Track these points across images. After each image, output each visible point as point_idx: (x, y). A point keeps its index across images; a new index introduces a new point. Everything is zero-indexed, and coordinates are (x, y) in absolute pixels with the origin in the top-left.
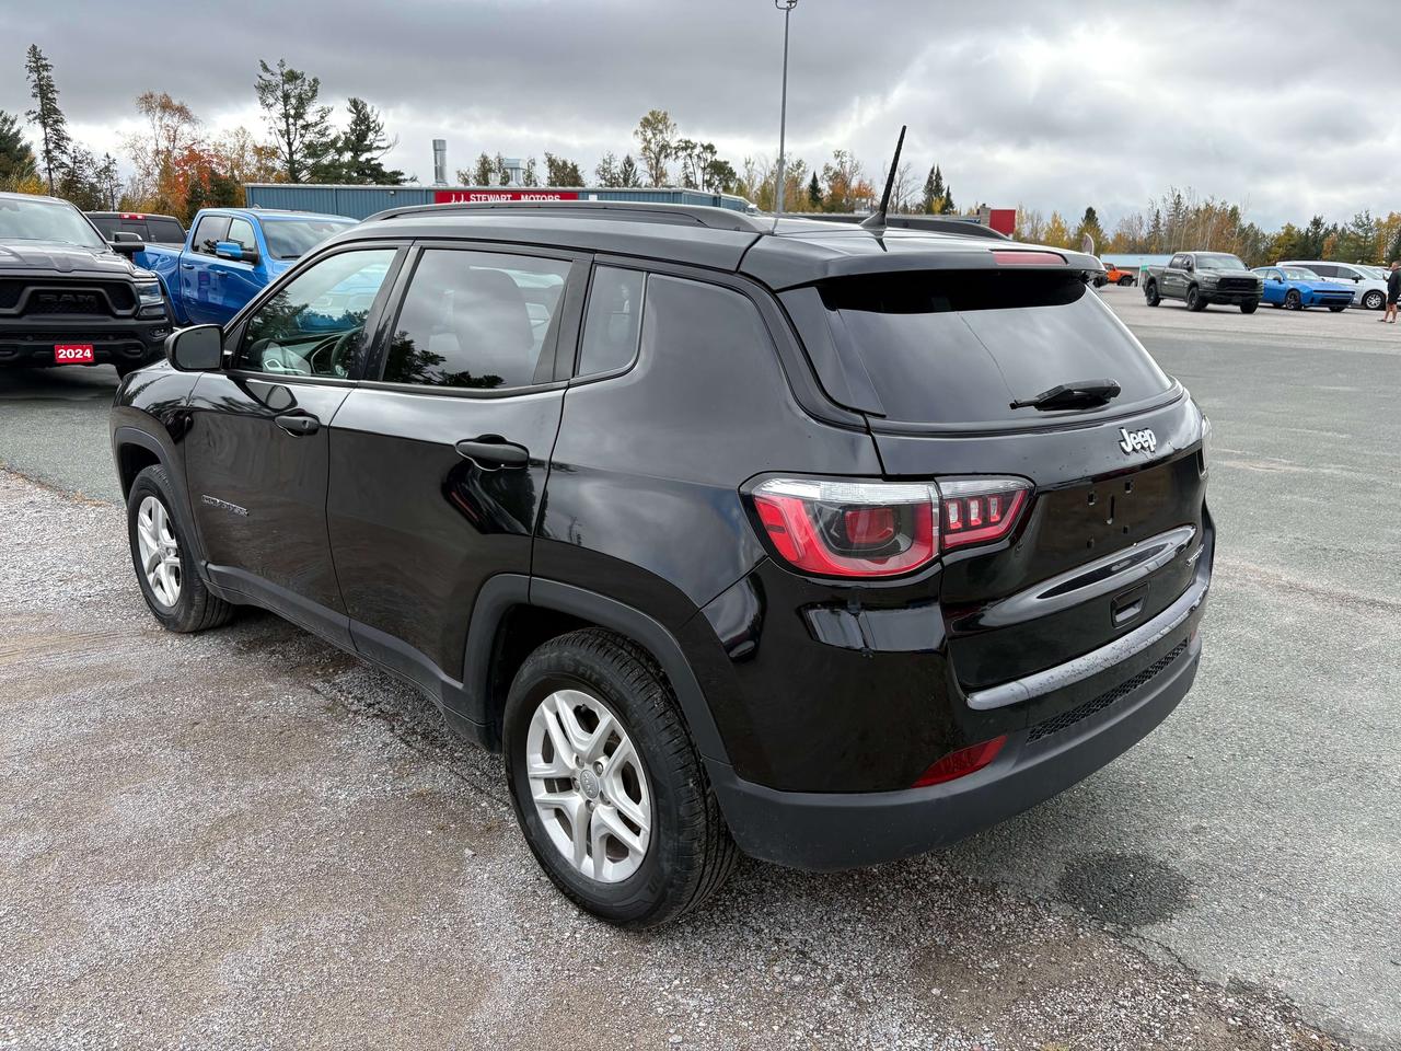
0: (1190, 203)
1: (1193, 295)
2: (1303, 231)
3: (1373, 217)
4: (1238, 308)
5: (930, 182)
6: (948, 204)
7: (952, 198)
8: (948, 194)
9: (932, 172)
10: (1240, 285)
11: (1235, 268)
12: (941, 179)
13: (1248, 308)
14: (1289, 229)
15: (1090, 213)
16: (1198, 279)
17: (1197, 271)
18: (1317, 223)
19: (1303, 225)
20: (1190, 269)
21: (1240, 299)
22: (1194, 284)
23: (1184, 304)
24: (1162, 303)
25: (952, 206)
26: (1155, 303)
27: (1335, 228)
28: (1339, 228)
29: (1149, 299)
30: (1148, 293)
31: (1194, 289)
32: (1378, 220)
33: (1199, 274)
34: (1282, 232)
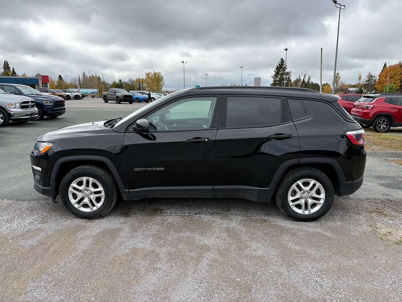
0: (88, 75)
1: (118, 99)
2: (118, 83)
3: (133, 79)
4: (128, 103)
5: (4, 65)
6: (14, 73)
7: (15, 71)
8: (13, 70)
9: (5, 61)
10: (129, 97)
11: (125, 93)
12: (8, 64)
13: (131, 103)
14: (114, 82)
15: (60, 77)
16: (119, 96)
17: (117, 94)
18: (120, 81)
19: (117, 81)
20: (115, 93)
21: (129, 100)
22: (117, 97)
23: (115, 102)
24: (109, 102)
25: (15, 73)
26: (107, 102)
27: (125, 82)
28: (126, 82)
29: (105, 101)
30: (104, 99)
31: (118, 98)
32: (134, 80)
33: (118, 94)
34: (113, 83)
